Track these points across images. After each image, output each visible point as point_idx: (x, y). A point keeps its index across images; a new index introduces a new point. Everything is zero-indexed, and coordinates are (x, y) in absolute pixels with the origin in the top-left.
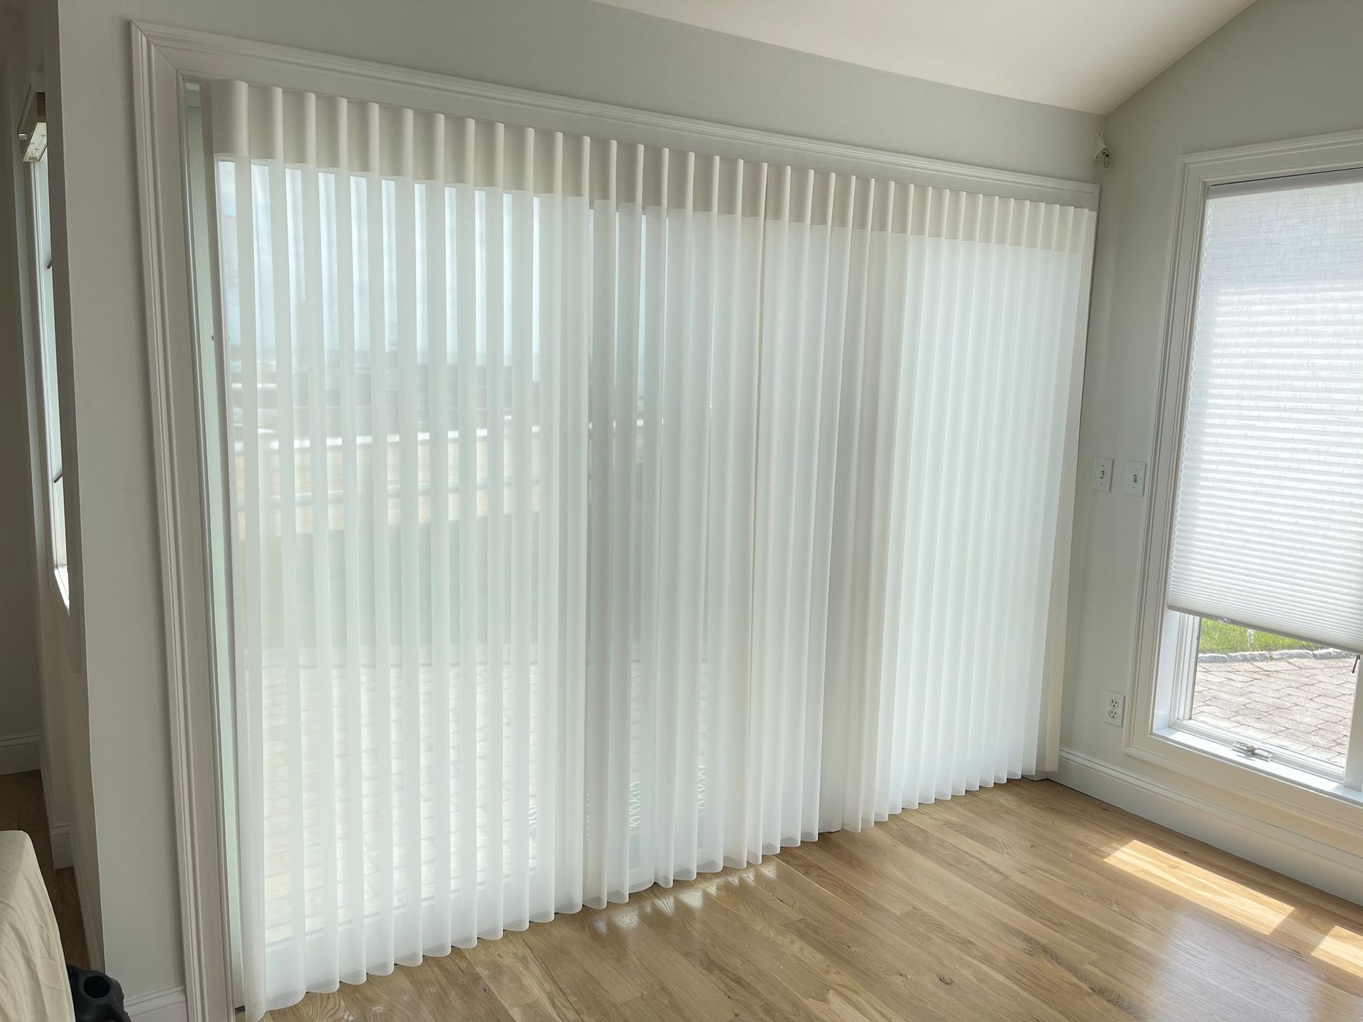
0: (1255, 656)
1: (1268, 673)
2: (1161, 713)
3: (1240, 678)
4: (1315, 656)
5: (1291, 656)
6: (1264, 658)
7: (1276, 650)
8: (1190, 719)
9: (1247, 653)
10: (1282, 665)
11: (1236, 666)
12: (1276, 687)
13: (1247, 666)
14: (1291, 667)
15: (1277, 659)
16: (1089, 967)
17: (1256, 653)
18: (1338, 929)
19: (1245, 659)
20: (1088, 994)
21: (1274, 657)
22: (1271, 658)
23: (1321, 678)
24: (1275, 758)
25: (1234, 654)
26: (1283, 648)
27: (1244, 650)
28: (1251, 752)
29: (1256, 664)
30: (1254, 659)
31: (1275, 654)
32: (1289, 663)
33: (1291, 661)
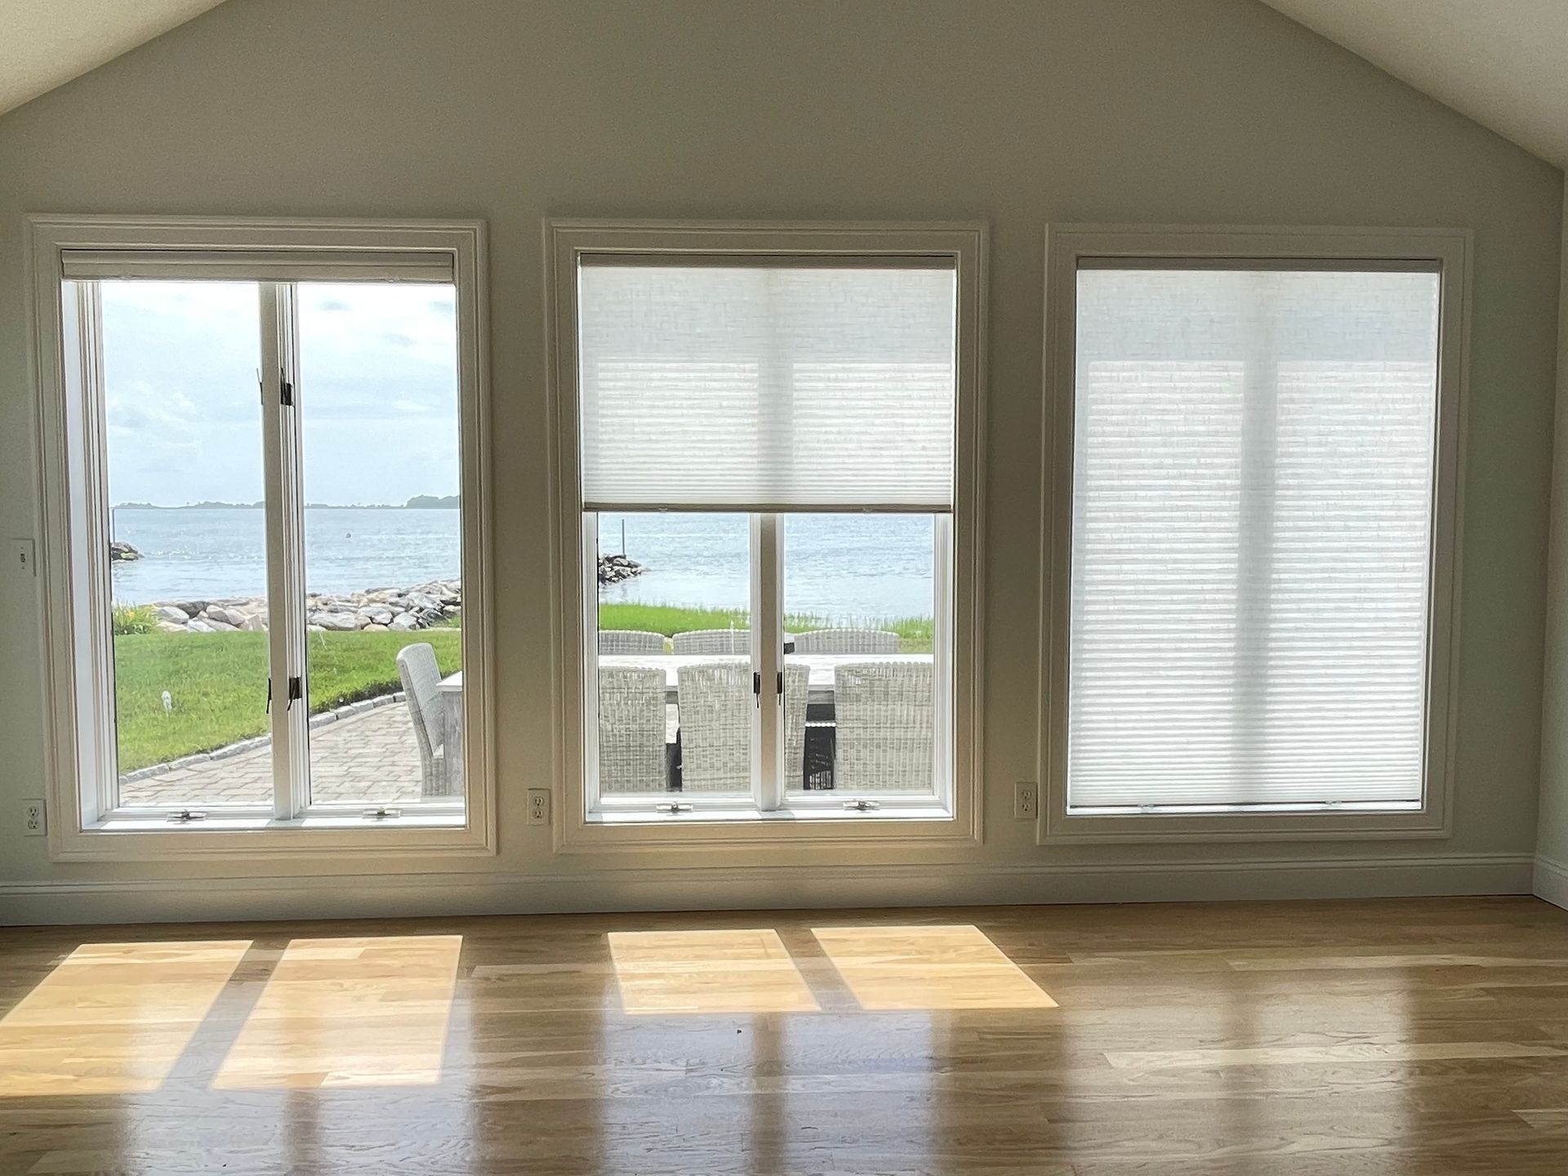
0: (154, 771)
1: (171, 783)
2: (88, 809)
3: (144, 794)
4: (212, 758)
5: (190, 763)
6: (163, 771)
7: (174, 760)
8: (119, 806)
9: (145, 770)
10: (182, 773)
11: (137, 784)
12: (181, 792)
13: (148, 782)
14: (192, 773)
15: (175, 770)
16: (67, 1061)
17: (155, 767)
18: (293, 941)
19: (145, 776)
20: (75, 1081)
21: (173, 767)
22: (171, 769)
23: (222, 775)
24: (210, 815)
25: (132, 774)
26: (180, 757)
27: (141, 767)
28: (186, 817)
29: (157, 778)
30: (154, 774)
31: (173, 764)
32: (189, 770)
33: (191, 767)
